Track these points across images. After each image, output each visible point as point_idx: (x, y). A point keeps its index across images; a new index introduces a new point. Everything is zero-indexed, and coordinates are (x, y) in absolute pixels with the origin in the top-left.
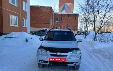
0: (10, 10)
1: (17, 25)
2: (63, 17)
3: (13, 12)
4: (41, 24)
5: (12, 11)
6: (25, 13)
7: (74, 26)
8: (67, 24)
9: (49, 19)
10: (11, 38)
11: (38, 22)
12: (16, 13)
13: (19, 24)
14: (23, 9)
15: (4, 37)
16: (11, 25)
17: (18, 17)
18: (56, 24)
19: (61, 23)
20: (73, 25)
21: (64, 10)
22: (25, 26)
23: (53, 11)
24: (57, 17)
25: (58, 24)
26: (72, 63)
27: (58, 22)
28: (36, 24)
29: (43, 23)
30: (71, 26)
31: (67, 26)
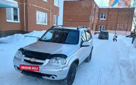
0: (36, 6)
1: (46, 23)
2: (110, 13)
3: (41, 7)
4: (78, 23)
5: (39, 7)
6: (57, 9)
7: (126, 25)
8: (116, 22)
9: (89, 16)
10: (31, 37)
11: (75, 20)
12: (44, 9)
13: (48, 22)
14: (55, 5)
15: (25, 36)
16: (37, 23)
17: (47, 14)
18: (100, 21)
19: (107, 20)
20: (124, 24)
21: (117, 4)
22: (56, 24)
23: (96, 4)
24: (103, 13)
25: (103, 22)
26: (49, 76)
27: (103, 19)
28: (73, 23)
29: (81, 20)
30: (122, 25)
31: (116, 24)
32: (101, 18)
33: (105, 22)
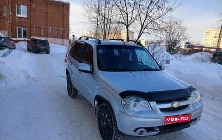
7: (61, 29)
8: (45, 23)
19: (30, 18)
20: (58, 27)
24: (19, 4)
25: (23, 20)
27: (22, 16)
30: (55, 28)
31: (45, 27)
32: (18, 13)
33: (27, 21)
